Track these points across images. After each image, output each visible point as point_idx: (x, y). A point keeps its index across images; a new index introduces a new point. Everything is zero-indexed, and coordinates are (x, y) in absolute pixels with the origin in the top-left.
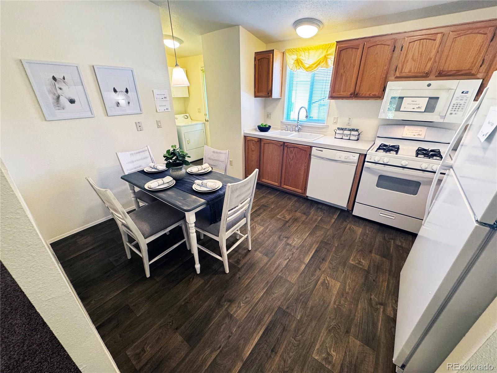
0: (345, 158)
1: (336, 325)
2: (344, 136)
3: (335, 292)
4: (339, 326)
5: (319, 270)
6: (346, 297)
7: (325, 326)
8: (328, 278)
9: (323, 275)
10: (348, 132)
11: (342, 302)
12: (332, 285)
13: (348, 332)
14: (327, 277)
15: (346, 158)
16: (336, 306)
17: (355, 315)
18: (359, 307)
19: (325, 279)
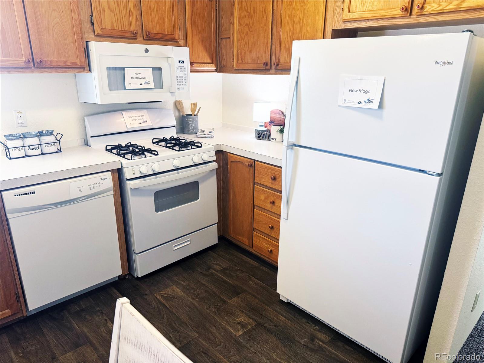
0: (90, 188)
1: (216, 308)
2: (31, 149)
3: (181, 294)
4: (218, 305)
5: (146, 296)
6: (192, 288)
7: (213, 315)
8: (162, 292)
9: (155, 295)
10: (35, 141)
11: (195, 293)
12: (173, 293)
13: (225, 302)
14: (160, 292)
15: (92, 186)
16: (197, 300)
17: (212, 290)
18: (205, 283)
19: (162, 296)
